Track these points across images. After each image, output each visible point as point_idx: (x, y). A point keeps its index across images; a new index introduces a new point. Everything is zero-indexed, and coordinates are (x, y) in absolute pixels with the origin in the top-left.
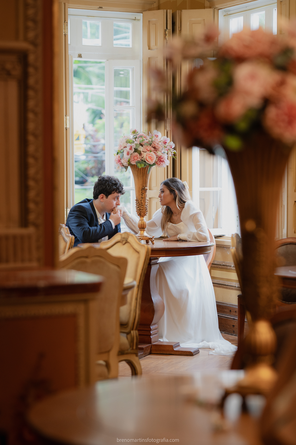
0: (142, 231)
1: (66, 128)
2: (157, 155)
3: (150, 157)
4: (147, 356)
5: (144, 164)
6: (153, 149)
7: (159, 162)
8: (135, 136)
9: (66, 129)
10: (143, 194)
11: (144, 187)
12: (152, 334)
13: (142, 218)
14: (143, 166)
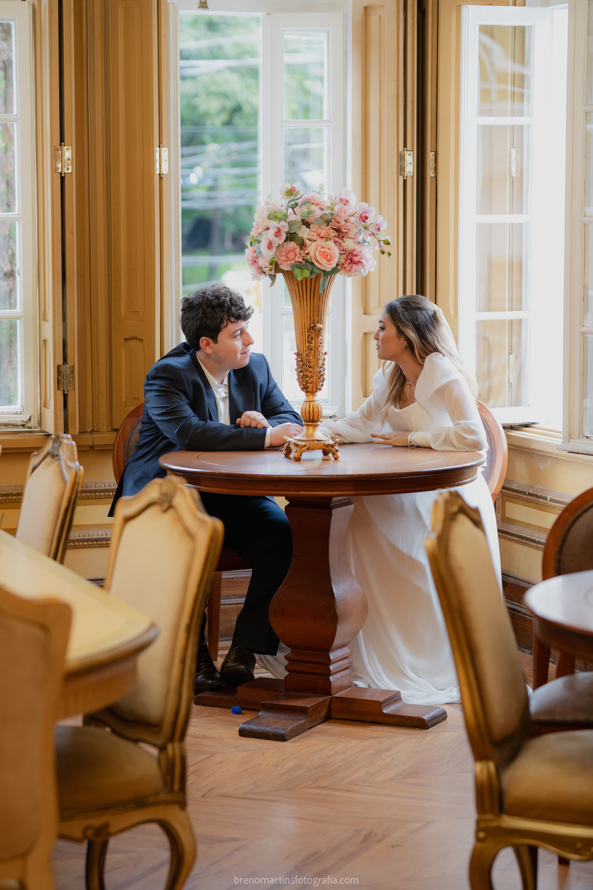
0: (311, 428)
1: (160, 174)
2: (342, 249)
3: (325, 254)
4: (318, 726)
5: (310, 269)
6: (333, 234)
7: (349, 264)
8: (293, 203)
9: (161, 178)
10: (312, 339)
11: (315, 322)
12: (332, 672)
13: (311, 397)
14: (307, 274)
